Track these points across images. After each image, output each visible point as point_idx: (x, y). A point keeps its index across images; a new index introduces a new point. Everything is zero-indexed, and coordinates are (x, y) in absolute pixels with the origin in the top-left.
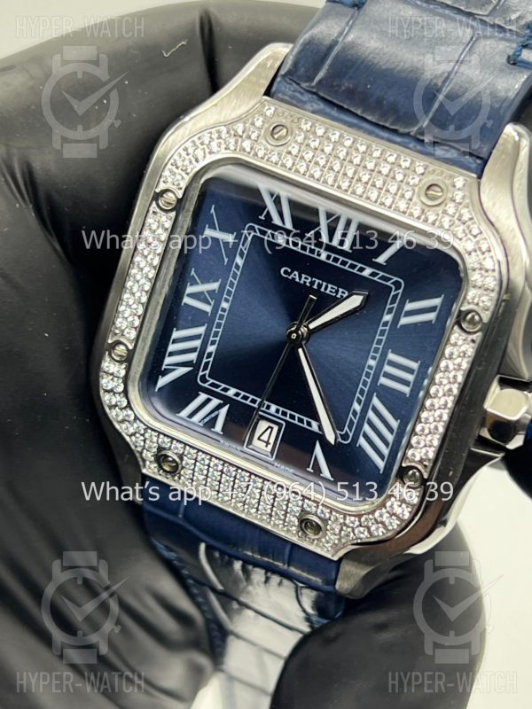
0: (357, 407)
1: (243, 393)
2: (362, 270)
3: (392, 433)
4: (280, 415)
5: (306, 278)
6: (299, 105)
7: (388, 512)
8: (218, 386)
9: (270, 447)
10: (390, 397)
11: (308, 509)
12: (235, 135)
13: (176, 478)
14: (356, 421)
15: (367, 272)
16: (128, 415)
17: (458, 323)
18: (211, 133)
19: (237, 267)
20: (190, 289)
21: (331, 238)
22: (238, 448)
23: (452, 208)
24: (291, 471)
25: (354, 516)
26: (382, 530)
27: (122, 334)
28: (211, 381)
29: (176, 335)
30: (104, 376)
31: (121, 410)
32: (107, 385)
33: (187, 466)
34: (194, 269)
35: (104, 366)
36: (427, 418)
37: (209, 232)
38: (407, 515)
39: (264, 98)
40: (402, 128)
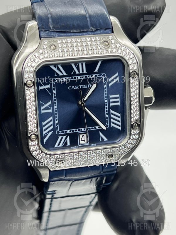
1: (72, 130)
3: (119, 118)
4: (86, 130)
7: (132, 139)
8: (63, 132)
9: (86, 141)
10: (115, 108)
11: (108, 152)
12: (41, 54)
14: (108, 120)
16: (43, 155)
18: (32, 57)
19: (54, 94)
20: (42, 108)
21: (79, 71)
22: (77, 147)
23: (113, 46)
24: (95, 144)
25: (122, 146)
26: (131, 145)
27: (32, 131)
28: (61, 131)
29: (44, 124)
30: (31, 147)
31: (40, 155)
32: (33, 150)
33: (66, 160)
34: (41, 101)
35: (30, 144)
36: (133, 108)
37: (41, 88)
38: (137, 137)
39: (42, 39)
40: (85, 30)
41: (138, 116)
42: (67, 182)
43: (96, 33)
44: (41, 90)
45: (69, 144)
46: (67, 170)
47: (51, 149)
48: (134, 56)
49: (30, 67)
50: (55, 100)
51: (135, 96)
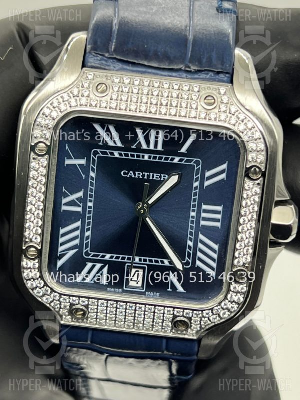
1: (115, 256)
2: (173, 159)
3: (216, 253)
4: (143, 262)
5: (139, 174)
6: (107, 68)
7: (229, 302)
8: (98, 256)
9: (140, 285)
10: (209, 232)
11: (178, 315)
12: (74, 97)
13: (85, 321)
14: (192, 252)
15: (177, 160)
16: (47, 291)
17: (247, 176)
18: (57, 99)
19: (92, 179)
20: (65, 201)
21: (148, 145)
22: (121, 290)
23: (223, 108)
24: (158, 294)
25: (209, 310)
26: (228, 313)
27: (31, 241)
28: (93, 254)
29: (62, 231)
30: (25, 271)
31: (41, 289)
32: (28, 276)
33: (92, 311)
34: (64, 188)
35: (24, 264)
36: (242, 238)
37: (68, 162)
38: (242, 300)
39: (84, 69)
40: (176, 67)
41: (249, 260)
43: (196, 76)
44: (67, 165)
46: (95, 332)
48: (261, 137)
49: (49, 117)
50: (91, 190)
51: (250, 217)
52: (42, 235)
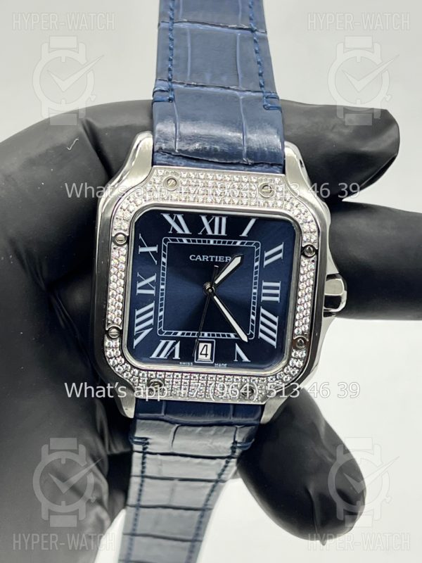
0: (253, 317)
1: (186, 332)
2: (235, 243)
3: (276, 325)
4: (211, 337)
5: (205, 257)
6: (174, 164)
7: (291, 367)
8: (170, 333)
9: (209, 357)
10: (270, 307)
11: (245, 382)
14: (254, 325)
15: (239, 243)
16: (127, 367)
17: (303, 254)
18: (133, 194)
19: (164, 263)
20: (139, 285)
21: (213, 231)
22: (192, 363)
24: (226, 365)
25: (273, 375)
26: (289, 378)
27: (113, 322)
28: (166, 331)
29: (138, 313)
30: (107, 350)
31: (121, 366)
32: (110, 355)
33: (168, 384)
34: (138, 273)
35: (106, 344)
36: (301, 310)
37: (141, 250)
38: (302, 364)
39: (154, 166)
40: (235, 162)
41: (307, 327)
42: (168, 424)
43: (253, 168)
44: (141, 252)
45: (177, 356)
46: (169, 403)
47: (145, 359)
48: (313, 219)
49: (126, 211)
50: (163, 274)
51: (307, 290)
52: (123, 316)
